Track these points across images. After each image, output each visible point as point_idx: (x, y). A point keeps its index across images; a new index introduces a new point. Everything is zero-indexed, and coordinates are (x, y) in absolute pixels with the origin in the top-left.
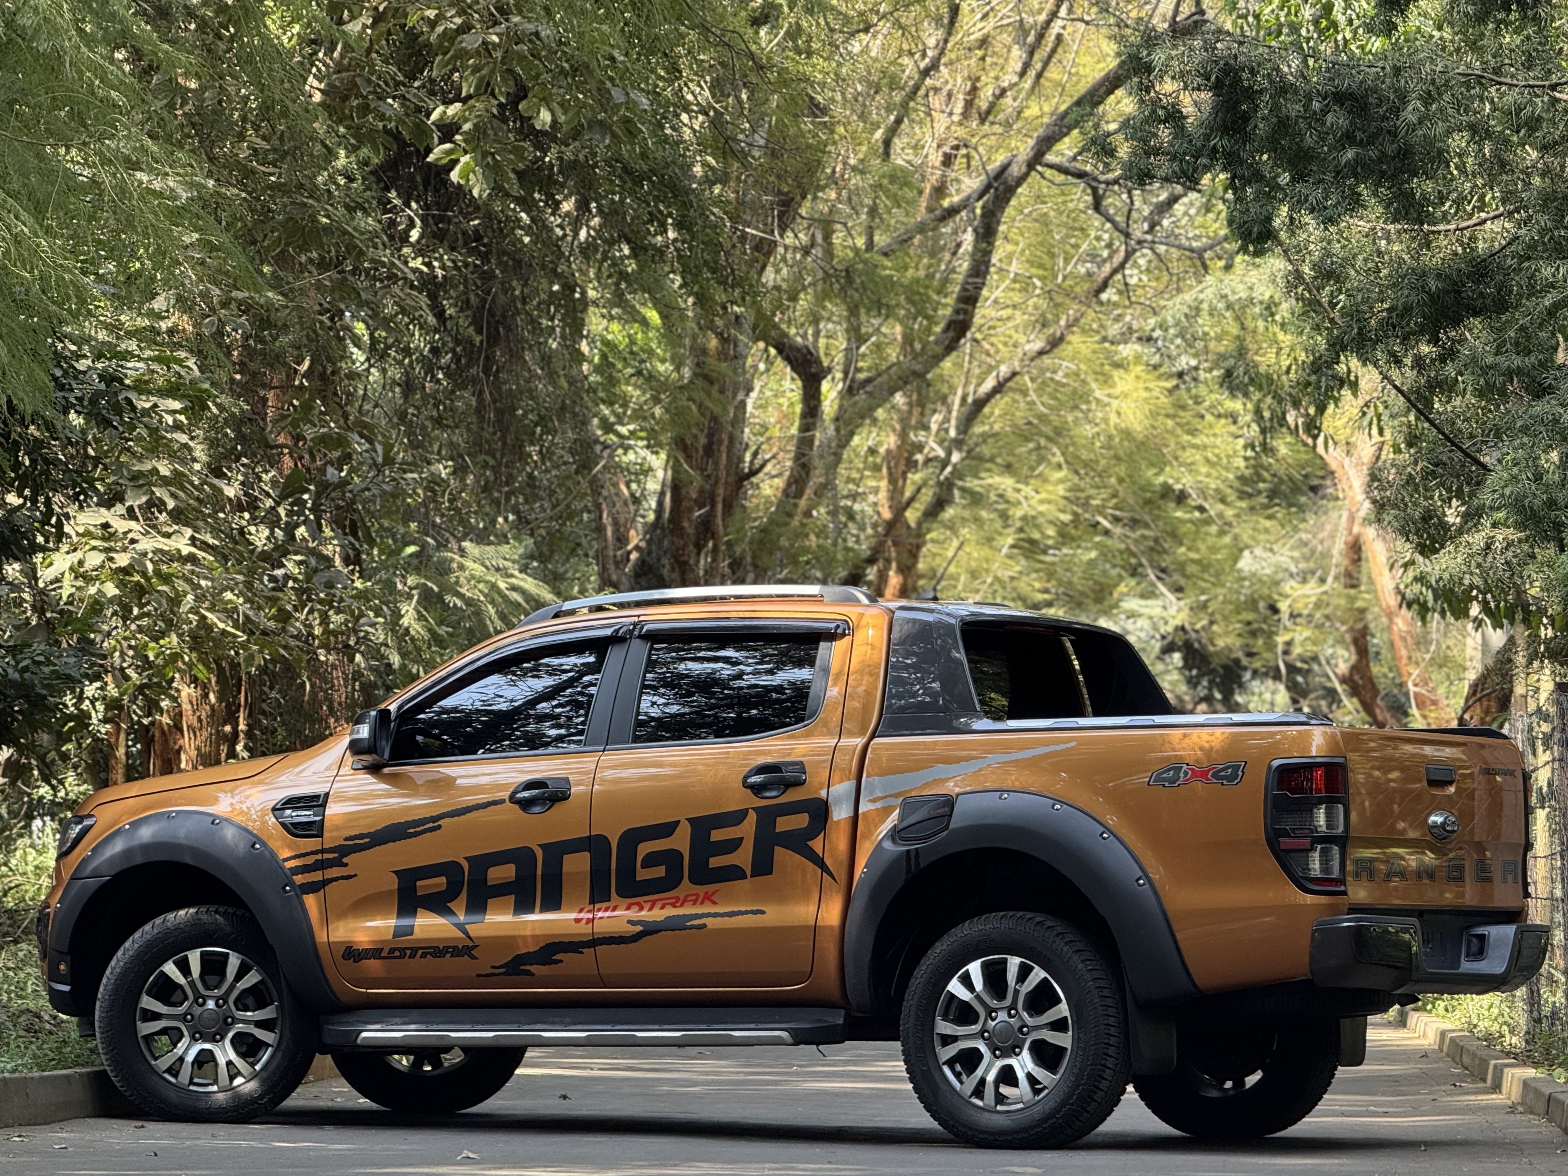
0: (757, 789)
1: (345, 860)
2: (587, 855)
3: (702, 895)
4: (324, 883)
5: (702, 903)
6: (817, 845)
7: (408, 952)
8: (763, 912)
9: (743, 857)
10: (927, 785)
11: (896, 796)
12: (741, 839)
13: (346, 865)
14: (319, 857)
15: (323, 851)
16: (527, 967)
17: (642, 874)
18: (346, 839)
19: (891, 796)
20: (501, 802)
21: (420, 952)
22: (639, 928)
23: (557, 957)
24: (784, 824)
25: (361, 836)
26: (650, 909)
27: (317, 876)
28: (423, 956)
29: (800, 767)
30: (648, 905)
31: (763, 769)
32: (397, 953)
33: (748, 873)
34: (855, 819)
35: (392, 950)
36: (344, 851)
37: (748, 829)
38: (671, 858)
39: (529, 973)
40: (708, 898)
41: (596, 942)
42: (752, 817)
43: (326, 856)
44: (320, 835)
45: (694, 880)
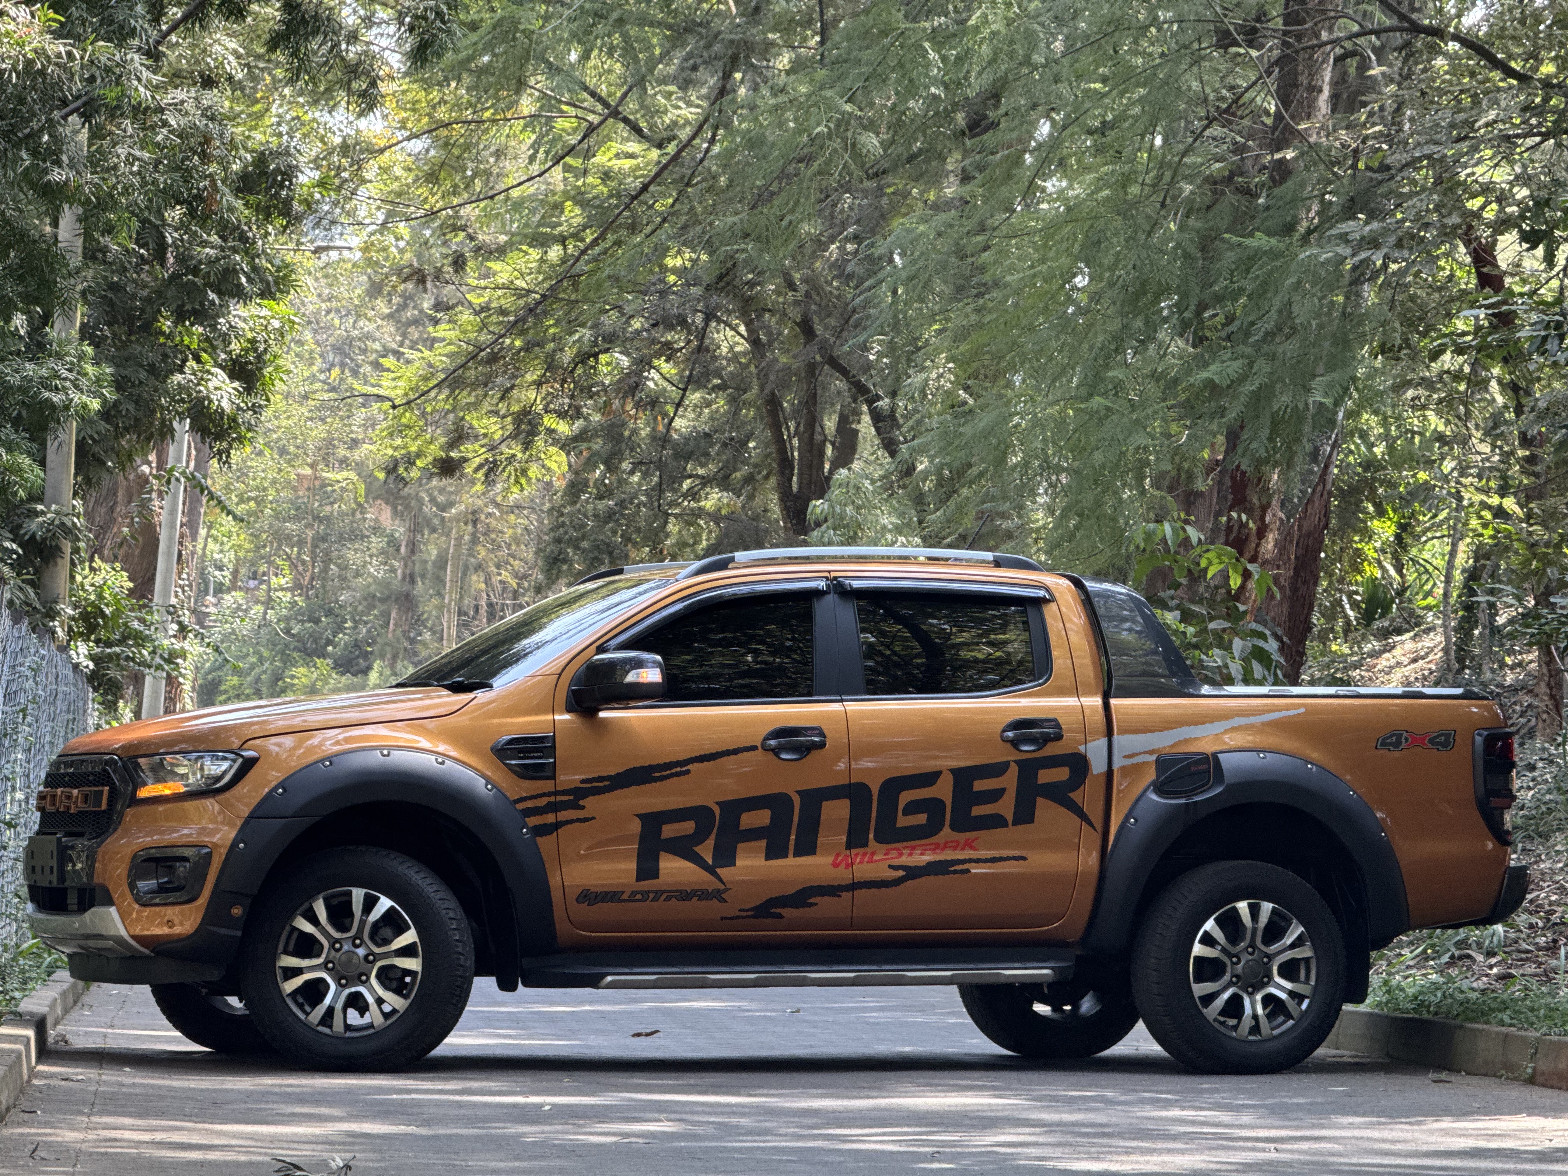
0: (1015, 743)
1: (581, 803)
2: (846, 802)
3: (962, 842)
4: (557, 826)
5: (963, 849)
6: (1075, 796)
7: (652, 896)
8: (1024, 858)
9: (1006, 807)
10: (1179, 743)
11: (1150, 752)
12: (1003, 790)
13: (583, 807)
14: (552, 799)
15: (556, 793)
16: (778, 910)
17: (903, 821)
18: (583, 781)
19: (1146, 752)
20: (754, 748)
21: (664, 896)
22: (901, 873)
23: (813, 900)
24: (1046, 776)
25: (600, 779)
26: (910, 855)
27: (550, 818)
28: (668, 899)
29: (1055, 723)
30: (906, 852)
31: (1019, 725)
32: (639, 897)
33: (1010, 822)
34: (1110, 773)
35: (634, 893)
36: (579, 794)
37: (1010, 781)
38: (934, 807)
39: (780, 916)
40: (969, 845)
41: (854, 886)
42: (1014, 770)
43: (560, 798)
44: (553, 777)
45: (954, 828)
